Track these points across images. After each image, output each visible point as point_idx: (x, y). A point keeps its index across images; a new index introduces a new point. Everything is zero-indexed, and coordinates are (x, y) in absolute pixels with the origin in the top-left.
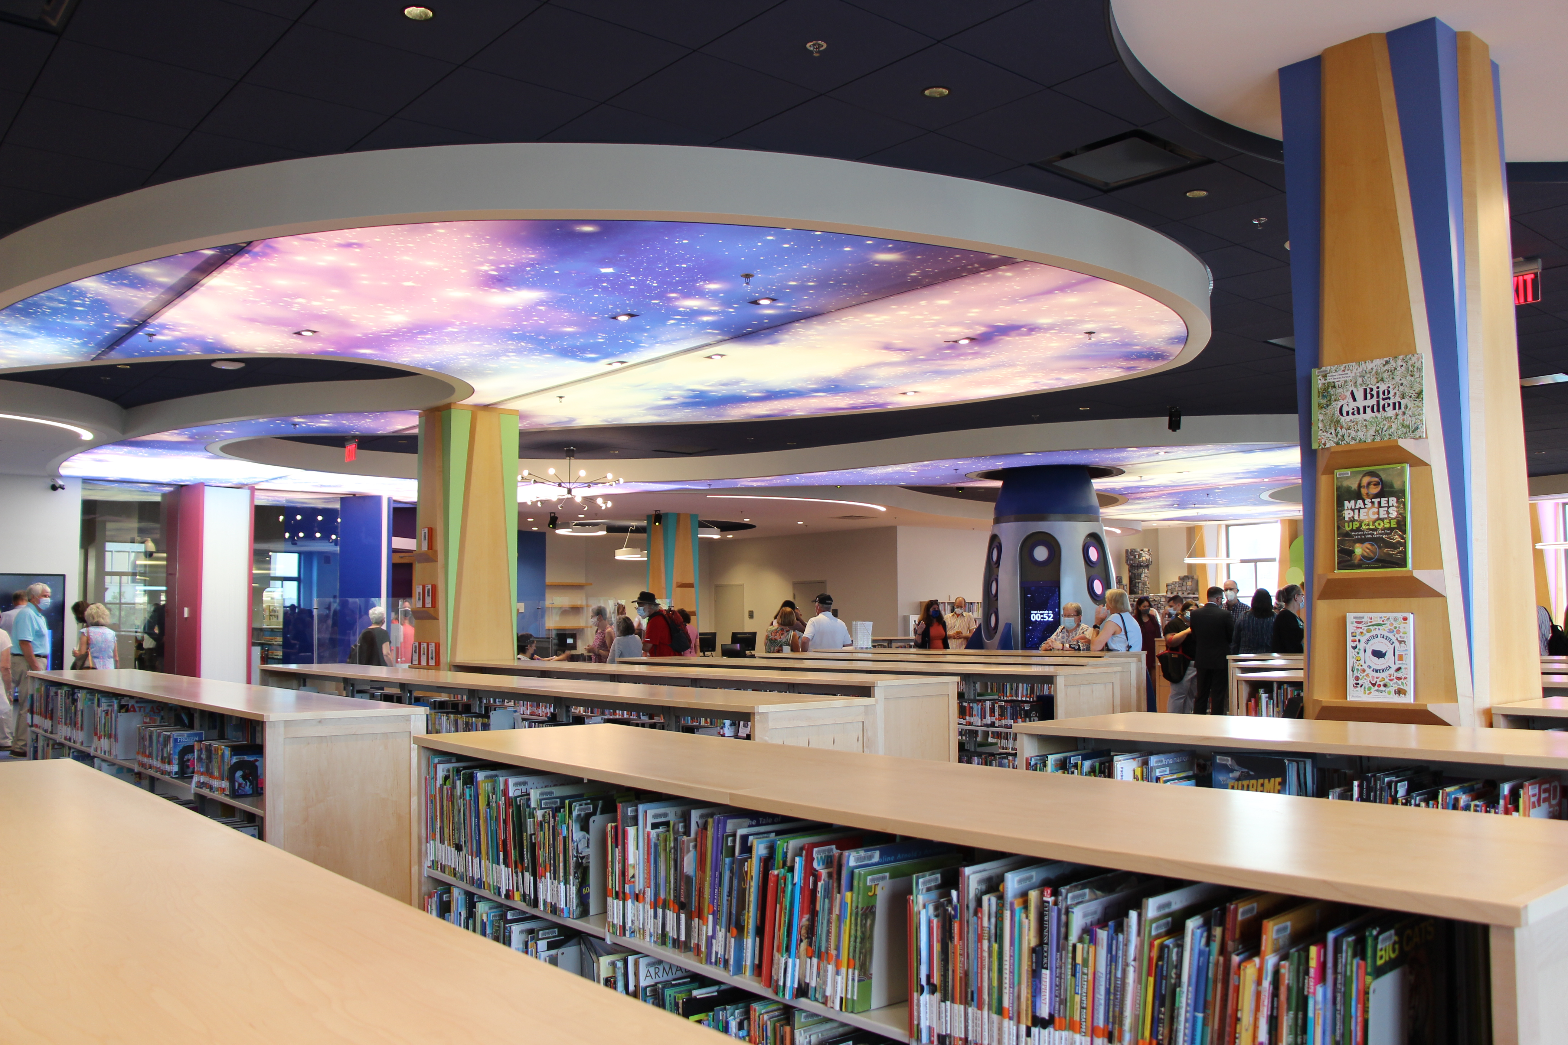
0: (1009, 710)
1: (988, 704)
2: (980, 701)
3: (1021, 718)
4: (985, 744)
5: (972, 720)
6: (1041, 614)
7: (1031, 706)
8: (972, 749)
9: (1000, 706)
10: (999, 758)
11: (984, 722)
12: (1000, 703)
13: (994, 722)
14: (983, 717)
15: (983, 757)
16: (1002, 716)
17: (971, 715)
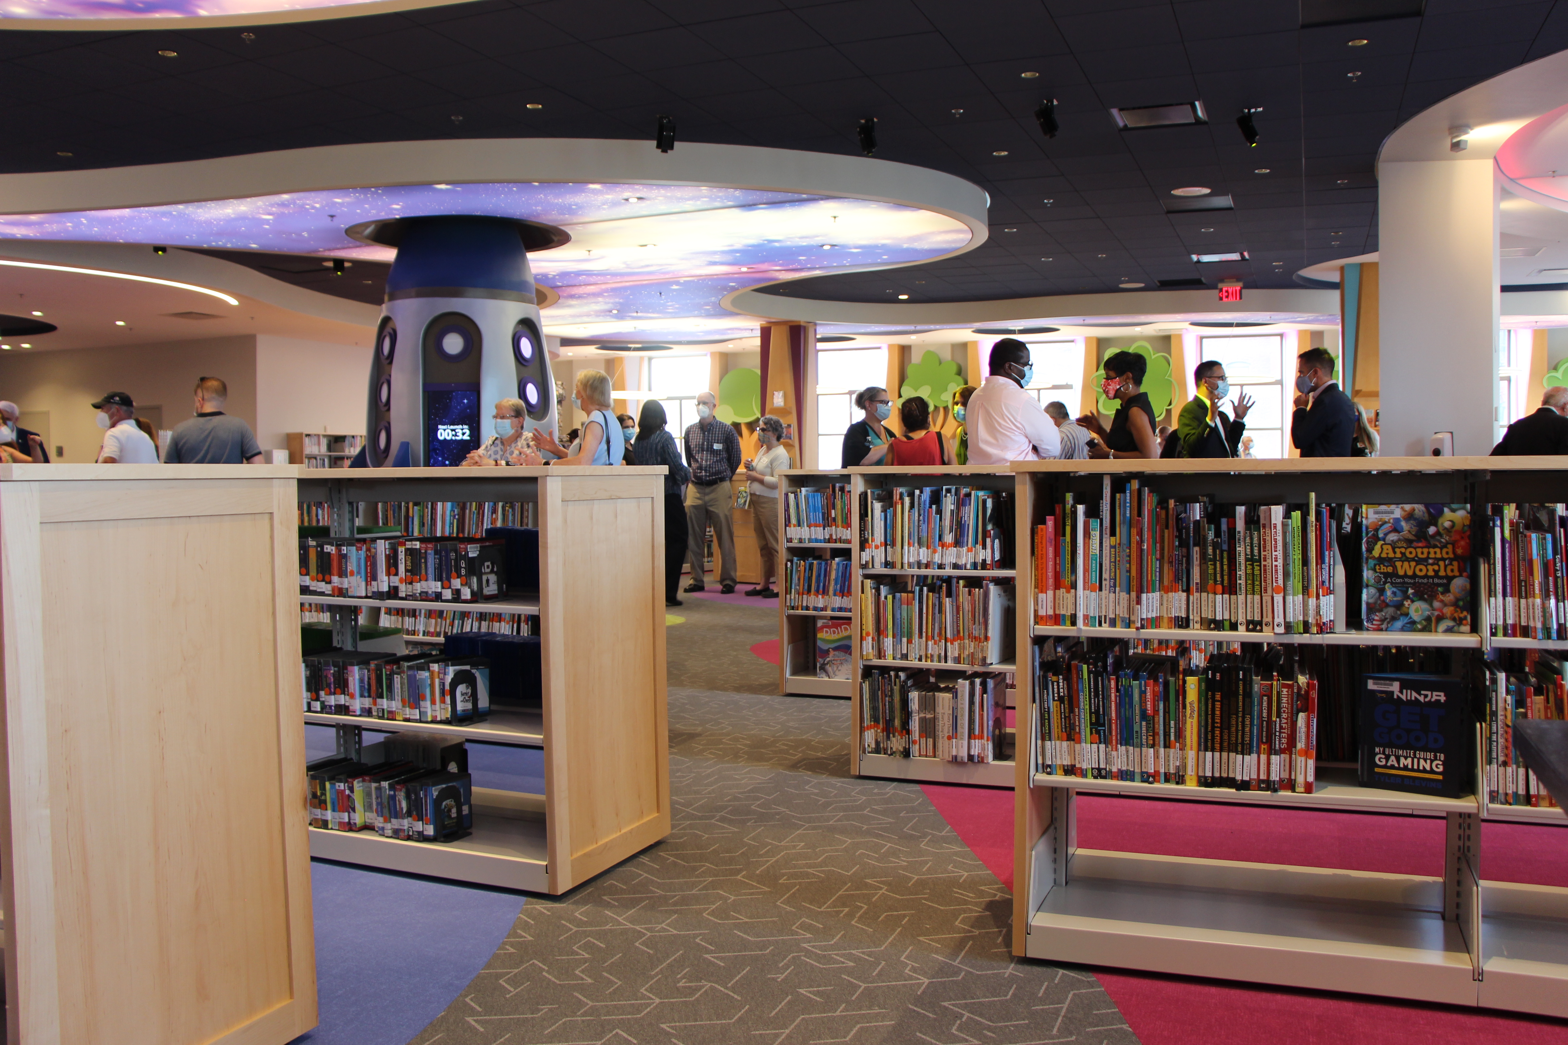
0: (432, 560)
1: (382, 547)
2: (364, 541)
3: (459, 576)
4: (373, 633)
5: (345, 583)
6: (452, 430)
7: (482, 549)
8: (349, 647)
9: (410, 552)
10: (409, 668)
11: (374, 587)
12: (409, 545)
13: (396, 589)
14: (372, 576)
15: (372, 665)
16: (415, 572)
17: (342, 574)
